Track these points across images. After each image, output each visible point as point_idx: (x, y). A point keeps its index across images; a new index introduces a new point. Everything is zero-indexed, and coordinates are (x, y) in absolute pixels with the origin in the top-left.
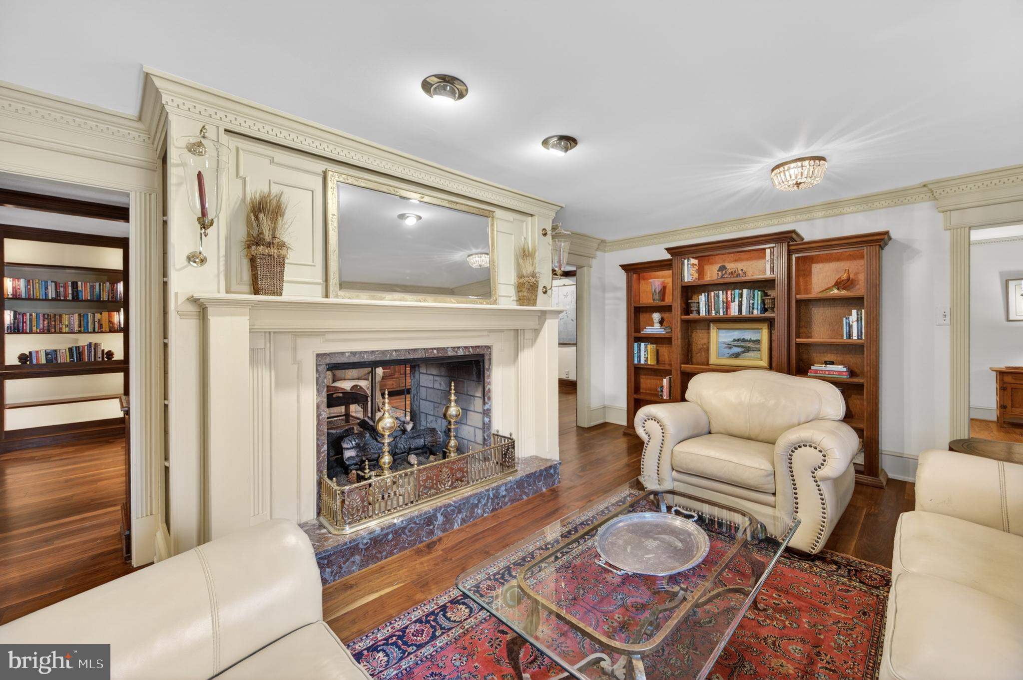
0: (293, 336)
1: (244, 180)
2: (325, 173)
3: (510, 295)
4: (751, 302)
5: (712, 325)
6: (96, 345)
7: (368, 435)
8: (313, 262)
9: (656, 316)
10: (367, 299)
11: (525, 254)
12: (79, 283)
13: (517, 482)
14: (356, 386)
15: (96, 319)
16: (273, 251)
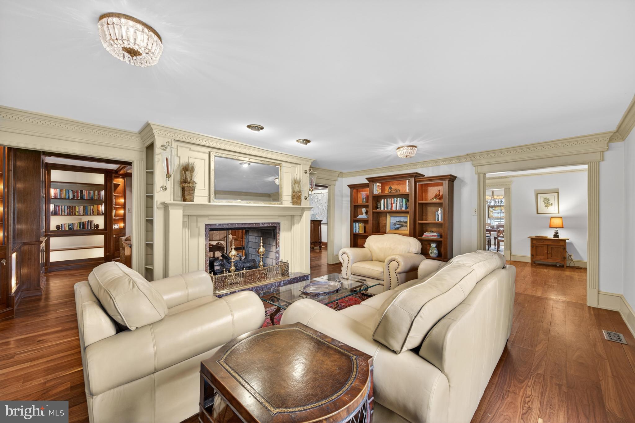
0: (197, 217)
1: (180, 157)
2: (210, 152)
3: (289, 200)
4: (402, 204)
5: (388, 214)
6: (91, 221)
7: (225, 260)
8: (205, 188)
9: (364, 210)
10: (225, 203)
11: (296, 182)
12: (84, 191)
13: (289, 281)
14: (219, 243)
15: (91, 209)
16: (191, 185)
